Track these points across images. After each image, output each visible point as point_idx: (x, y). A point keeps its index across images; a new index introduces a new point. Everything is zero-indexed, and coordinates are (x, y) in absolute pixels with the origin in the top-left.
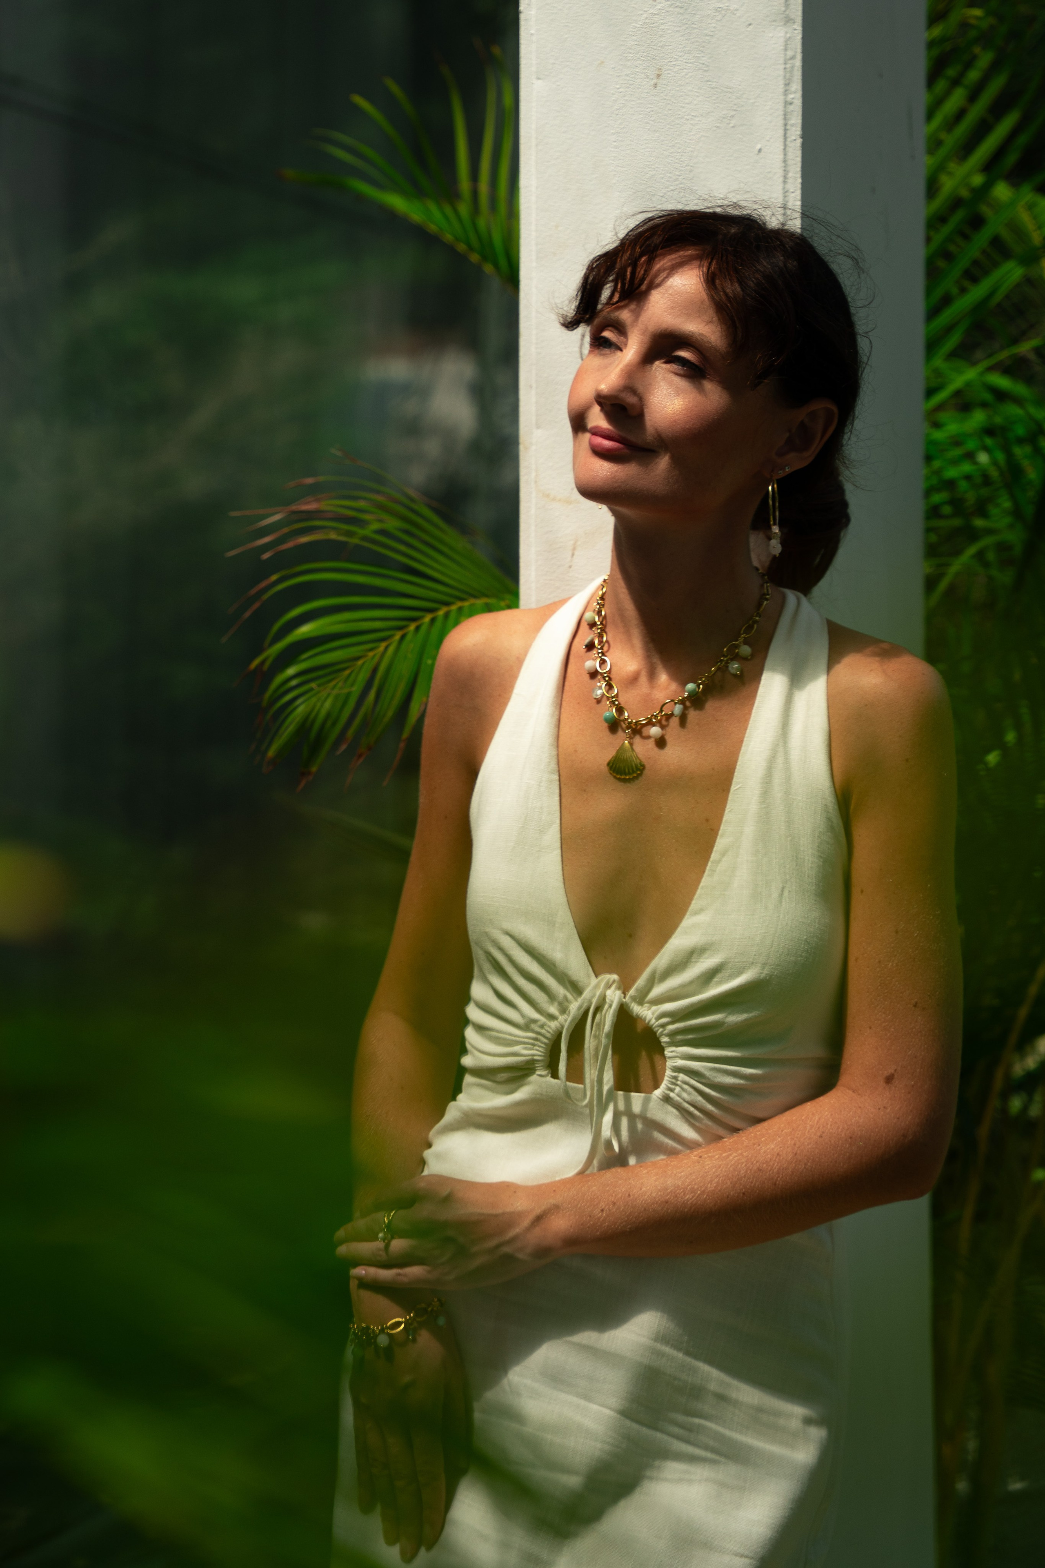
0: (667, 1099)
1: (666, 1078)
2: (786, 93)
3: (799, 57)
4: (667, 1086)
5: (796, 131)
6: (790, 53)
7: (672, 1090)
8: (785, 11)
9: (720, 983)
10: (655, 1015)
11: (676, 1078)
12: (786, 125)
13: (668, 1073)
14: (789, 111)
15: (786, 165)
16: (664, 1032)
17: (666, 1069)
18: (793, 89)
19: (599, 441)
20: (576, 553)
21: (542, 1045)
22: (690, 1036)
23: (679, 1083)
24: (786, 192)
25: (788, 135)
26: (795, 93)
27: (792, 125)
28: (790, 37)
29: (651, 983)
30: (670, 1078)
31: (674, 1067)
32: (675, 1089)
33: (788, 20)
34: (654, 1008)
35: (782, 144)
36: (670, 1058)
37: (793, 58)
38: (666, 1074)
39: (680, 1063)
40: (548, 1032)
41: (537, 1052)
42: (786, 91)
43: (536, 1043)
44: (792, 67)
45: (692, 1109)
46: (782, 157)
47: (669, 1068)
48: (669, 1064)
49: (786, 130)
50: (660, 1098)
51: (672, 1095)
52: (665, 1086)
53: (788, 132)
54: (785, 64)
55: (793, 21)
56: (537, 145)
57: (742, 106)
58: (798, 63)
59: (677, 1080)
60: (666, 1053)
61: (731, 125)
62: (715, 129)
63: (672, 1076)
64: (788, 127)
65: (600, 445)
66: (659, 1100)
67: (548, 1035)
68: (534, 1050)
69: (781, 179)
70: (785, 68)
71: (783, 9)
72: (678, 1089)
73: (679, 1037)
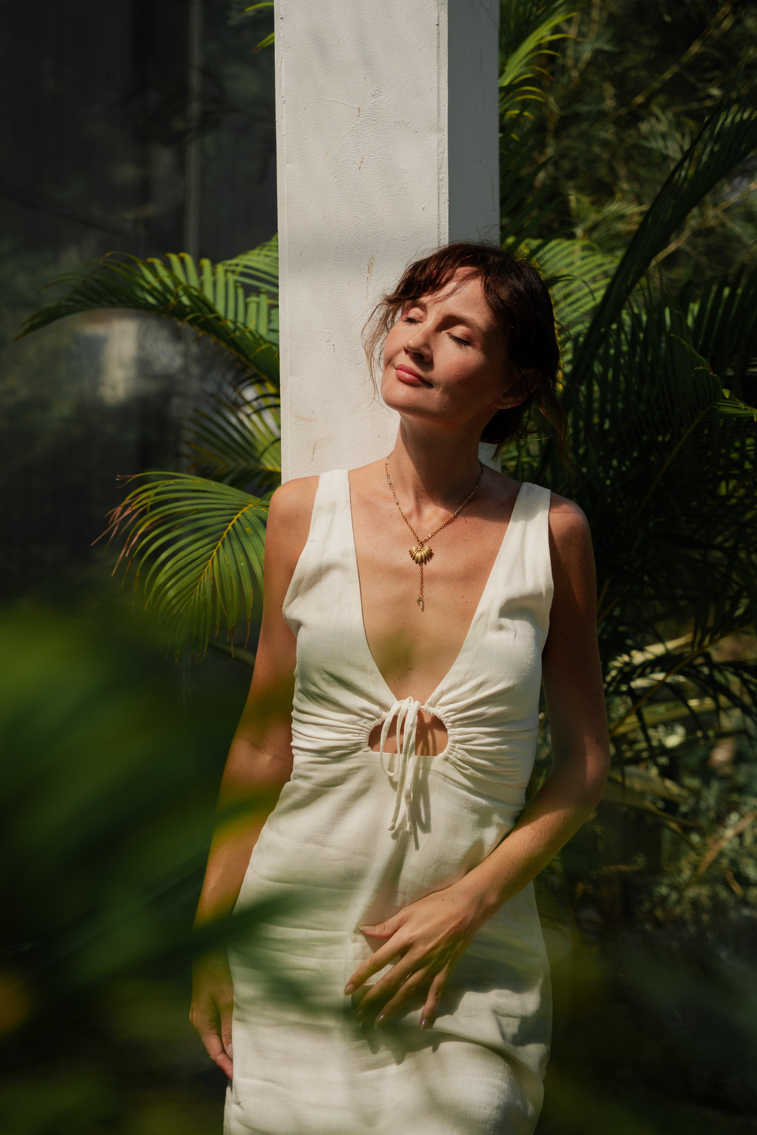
0: (446, 759)
1: (448, 747)
2: (439, 173)
3: (446, 152)
4: (448, 752)
5: (445, 197)
6: (441, 150)
7: (450, 754)
8: (438, 124)
9: (484, 690)
10: (443, 712)
11: (454, 747)
12: (439, 193)
13: (450, 744)
14: (441, 184)
15: (439, 217)
16: (448, 721)
17: (448, 742)
18: (443, 171)
19: (402, 373)
20: (315, 451)
21: (366, 733)
22: (465, 722)
23: (456, 749)
24: (440, 234)
25: (440, 199)
26: (444, 174)
27: (443, 194)
28: (440, 140)
29: (443, 693)
30: (450, 747)
31: (454, 740)
32: (453, 753)
33: (439, 130)
34: (442, 708)
35: (437, 204)
36: (451, 735)
37: (443, 152)
38: (448, 744)
39: (458, 737)
40: (370, 726)
41: (363, 738)
42: (438, 173)
43: (361, 732)
44: (443, 158)
45: (463, 764)
46: (437, 212)
47: (450, 741)
48: (450, 738)
49: (439, 196)
50: (442, 759)
51: (450, 756)
52: (447, 752)
53: (440, 197)
54: (438, 156)
55: (442, 130)
56: (288, 204)
57: (413, 181)
58: (446, 155)
59: (455, 748)
60: (448, 732)
61: (406, 193)
62: (396, 195)
63: (452, 746)
64: (440, 195)
65: (403, 376)
66: (442, 760)
67: (369, 728)
68: (360, 736)
69: (437, 226)
70: (438, 159)
71: (437, 123)
72: (454, 753)
73: (458, 723)
